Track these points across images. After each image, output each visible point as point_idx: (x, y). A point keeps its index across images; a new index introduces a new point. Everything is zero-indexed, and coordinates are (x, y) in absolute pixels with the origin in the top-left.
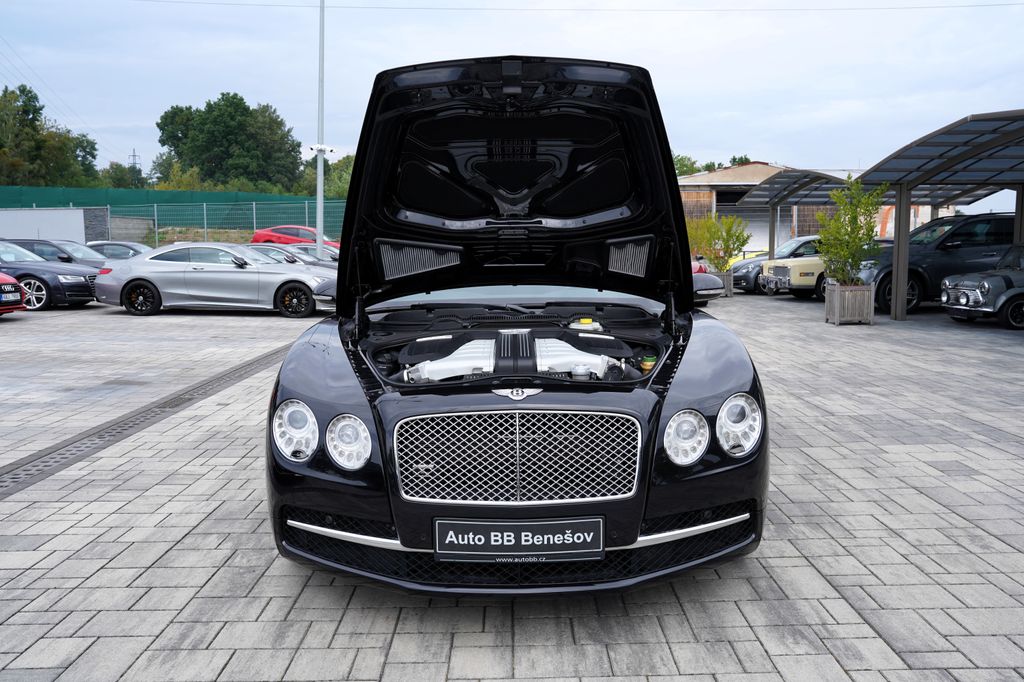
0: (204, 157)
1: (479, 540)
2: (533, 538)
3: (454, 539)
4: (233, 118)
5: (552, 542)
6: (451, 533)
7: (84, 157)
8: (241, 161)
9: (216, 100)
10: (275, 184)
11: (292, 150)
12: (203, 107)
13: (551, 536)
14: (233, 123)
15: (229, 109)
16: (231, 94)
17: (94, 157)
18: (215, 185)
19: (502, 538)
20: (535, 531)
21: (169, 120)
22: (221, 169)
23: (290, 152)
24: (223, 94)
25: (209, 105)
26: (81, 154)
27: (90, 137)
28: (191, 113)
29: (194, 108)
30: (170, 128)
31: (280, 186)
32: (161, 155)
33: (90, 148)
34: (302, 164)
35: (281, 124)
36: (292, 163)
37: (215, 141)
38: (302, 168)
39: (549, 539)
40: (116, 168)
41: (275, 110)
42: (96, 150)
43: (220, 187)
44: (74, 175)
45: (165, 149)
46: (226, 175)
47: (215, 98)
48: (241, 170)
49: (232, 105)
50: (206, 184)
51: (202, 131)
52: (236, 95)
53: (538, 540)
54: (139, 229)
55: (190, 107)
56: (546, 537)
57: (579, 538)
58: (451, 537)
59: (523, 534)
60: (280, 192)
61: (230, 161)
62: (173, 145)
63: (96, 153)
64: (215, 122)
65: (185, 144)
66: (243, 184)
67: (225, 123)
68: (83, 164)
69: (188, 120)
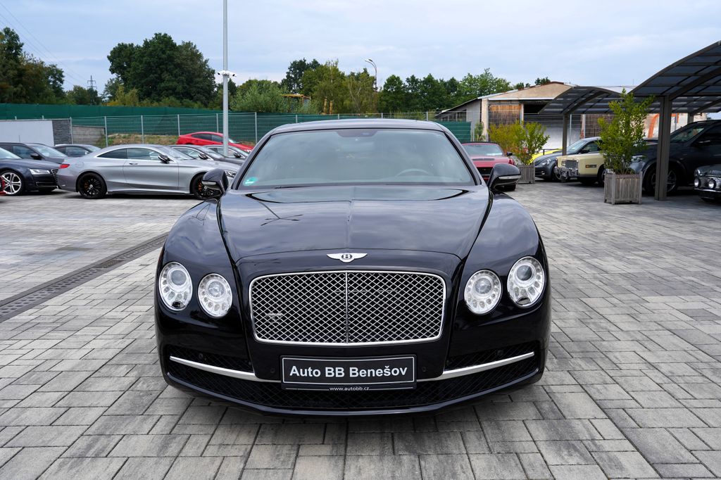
0: (143, 81)
1: (317, 373)
2: (359, 372)
3: (297, 372)
4: (164, 52)
5: (374, 375)
6: (294, 367)
7: (54, 82)
8: (171, 84)
9: (151, 39)
10: (195, 101)
11: (209, 76)
12: (141, 44)
13: (373, 371)
14: (164, 56)
15: (161, 46)
16: (163, 34)
17: (62, 82)
18: (152, 102)
19: (334, 372)
20: (361, 366)
21: (117, 54)
22: (155, 90)
23: (207, 77)
24: (156, 34)
25: (146, 42)
26: (52, 80)
27: (59, 67)
28: (133, 49)
29: (135, 45)
30: (117, 60)
31: (199, 103)
32: (112, 80)
33: (58, 75)
34: (216, 86)
35: (200, 56)
36: (208, 86)
37: (151, 69)
38: (216, 89)
39: (371, 372)
40: (79, 90)
41: (195, 46)
42: (63, 76)
43: (155, 104)
44: (47, 95)
45: (114, 76)
46: (159, 95)
47: (150, 37)
48: (171, 91)
49: (163, 42)
50: (145, 102)
51: (141, 62)
52: (166, 35)
53: (363, 373)
54: (94, 135)
55: (132, 44)
56: (369, 371)
57: (395, 372)
58: (294, 371)
59: (351, 369)
60: (200, 107)
61: (163, 85)
62: (120, 73)
63: (63, 79)
64: (151, 55)
65: (129, 72)
66: (172, 102)
67: (158, 55)
68: (54, 87)
69: (131, 54)
